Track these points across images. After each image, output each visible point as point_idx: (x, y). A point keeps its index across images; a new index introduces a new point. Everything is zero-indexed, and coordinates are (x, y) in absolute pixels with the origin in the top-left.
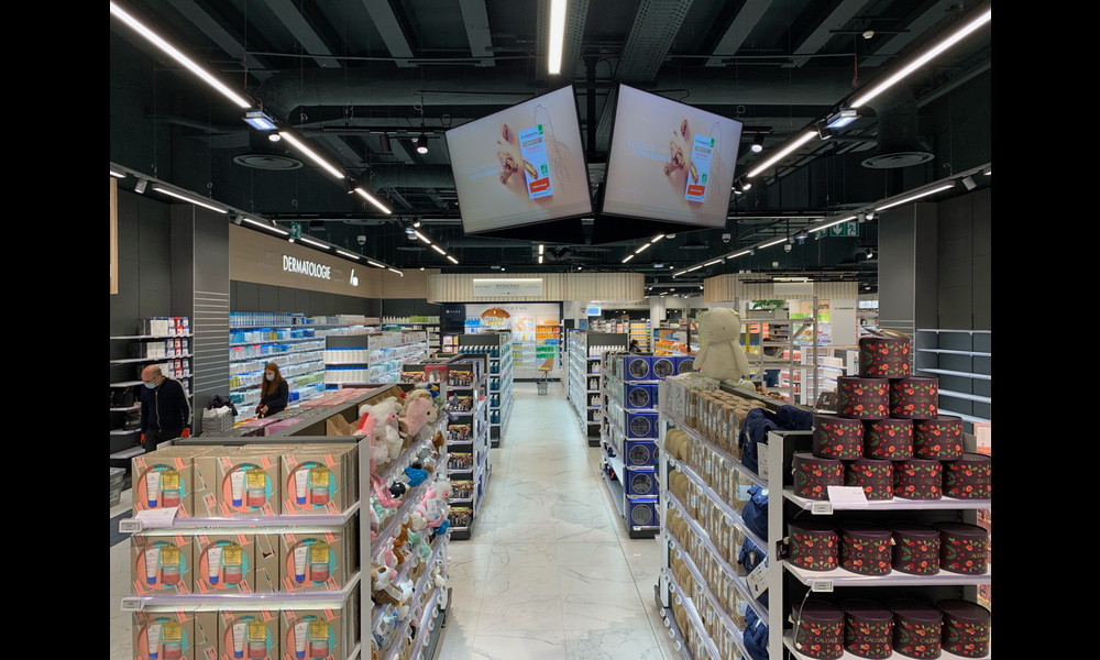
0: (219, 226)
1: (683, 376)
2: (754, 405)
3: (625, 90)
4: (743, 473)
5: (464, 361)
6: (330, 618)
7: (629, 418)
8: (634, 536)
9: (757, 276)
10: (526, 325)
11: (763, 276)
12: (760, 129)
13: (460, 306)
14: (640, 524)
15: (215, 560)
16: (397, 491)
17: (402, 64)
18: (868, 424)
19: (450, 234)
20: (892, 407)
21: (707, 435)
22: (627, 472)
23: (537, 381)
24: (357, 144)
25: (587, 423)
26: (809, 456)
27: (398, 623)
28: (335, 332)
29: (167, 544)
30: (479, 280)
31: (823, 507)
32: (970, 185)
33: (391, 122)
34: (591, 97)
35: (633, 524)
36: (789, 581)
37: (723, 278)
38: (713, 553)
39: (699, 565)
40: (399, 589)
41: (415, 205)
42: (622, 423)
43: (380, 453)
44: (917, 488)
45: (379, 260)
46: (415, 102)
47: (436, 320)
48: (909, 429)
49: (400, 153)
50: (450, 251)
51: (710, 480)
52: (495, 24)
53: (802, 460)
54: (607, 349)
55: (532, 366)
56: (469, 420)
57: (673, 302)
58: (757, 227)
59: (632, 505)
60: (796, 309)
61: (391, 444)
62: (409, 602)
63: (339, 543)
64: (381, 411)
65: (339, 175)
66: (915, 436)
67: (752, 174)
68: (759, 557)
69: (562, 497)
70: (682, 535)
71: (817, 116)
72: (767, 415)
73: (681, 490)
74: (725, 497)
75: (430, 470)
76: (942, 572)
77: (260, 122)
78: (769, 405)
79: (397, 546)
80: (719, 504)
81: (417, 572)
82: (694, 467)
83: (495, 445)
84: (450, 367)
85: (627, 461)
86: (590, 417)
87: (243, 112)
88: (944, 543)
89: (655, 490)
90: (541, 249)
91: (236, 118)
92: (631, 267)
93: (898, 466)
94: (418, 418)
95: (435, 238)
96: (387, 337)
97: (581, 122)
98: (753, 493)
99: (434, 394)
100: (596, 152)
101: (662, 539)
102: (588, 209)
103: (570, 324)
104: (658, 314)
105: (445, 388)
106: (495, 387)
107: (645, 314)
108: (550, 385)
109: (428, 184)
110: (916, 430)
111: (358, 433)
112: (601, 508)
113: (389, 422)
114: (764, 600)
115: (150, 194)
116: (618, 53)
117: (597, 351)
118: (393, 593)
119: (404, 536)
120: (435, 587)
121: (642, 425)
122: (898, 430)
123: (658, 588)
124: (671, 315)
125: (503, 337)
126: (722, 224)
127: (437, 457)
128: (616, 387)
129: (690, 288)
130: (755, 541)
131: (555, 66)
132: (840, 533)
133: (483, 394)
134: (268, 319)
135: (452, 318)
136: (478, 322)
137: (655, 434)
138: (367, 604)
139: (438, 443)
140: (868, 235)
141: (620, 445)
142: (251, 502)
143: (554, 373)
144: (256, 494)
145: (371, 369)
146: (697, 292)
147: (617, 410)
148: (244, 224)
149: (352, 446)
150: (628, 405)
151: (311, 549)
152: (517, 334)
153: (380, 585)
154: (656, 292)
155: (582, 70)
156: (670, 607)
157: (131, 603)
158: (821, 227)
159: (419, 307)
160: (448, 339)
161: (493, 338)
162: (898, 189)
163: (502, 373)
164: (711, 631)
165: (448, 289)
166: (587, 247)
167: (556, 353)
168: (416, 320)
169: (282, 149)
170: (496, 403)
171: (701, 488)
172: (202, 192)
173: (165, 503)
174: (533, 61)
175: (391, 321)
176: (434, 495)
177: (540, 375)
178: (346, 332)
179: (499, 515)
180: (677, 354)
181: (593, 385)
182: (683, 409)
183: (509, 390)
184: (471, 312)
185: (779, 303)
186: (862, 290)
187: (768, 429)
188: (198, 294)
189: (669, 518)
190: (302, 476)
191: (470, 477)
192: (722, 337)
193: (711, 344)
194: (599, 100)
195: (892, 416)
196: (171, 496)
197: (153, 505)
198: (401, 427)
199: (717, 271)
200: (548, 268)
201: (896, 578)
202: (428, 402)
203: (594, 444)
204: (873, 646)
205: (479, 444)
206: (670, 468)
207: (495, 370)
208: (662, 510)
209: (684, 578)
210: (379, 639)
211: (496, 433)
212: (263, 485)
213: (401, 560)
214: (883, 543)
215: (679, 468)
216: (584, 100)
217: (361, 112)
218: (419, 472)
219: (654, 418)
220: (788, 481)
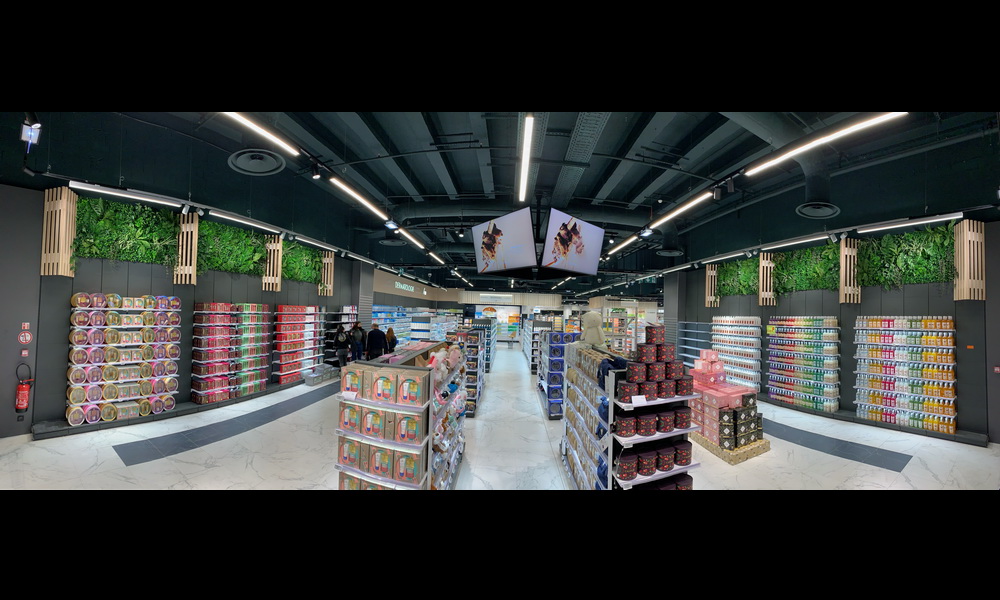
0: (370, 269)
1: (576, 342)
2: (606, 357)
3: (553, 210)
4: (599, 390)
5: (475, 332)
6: (415, 458)
7: (551, 362)
8: (551, 418)
9: (613, 298)
10: (504, 316)
11: (616, 298)
12: (613, 233)
13: (473, 306)
14: (554, 414)
15: (370, 419)
16: (445, 395)
17: (452, 198)
18: (648, 365)
19: (471, 273)
20: (657, 357)
21: (585, 372)
22: (549, 388)
23: (508, 342)
24: (430, 234)
25: (531, 363)
26: (624, 382)
27: (442, 461)
28: (416, 315)
29: (353, 408)
30: (483, 294)
31: (629, 407)
32: (697, 267)
33: (447, 224)
34: (538, 213)
35: (551, 413)
36: (615, 443)
37: (598, 298)
38: (586, 428)
39: (580, 434)
40: (444, 445)
41: (456, 260)
42: (547, 364)
43: (438, 377)
44: (667, 393)
45: (437, 284)
46: (459, 214)
47: (461, 311)
48: (664, 367)
49: (449, 238)
50: (470, 281)
51: (585, 393)
52: (496, 180)
53: (621, 384)
54: (542, 329)
55: (505, 335)
56: (476, 360)
57: (575, 308)
58: (614, 277)
59: (550, 404)
60: (630, 312)
61: (443, 372)
62: (447, 451)
63: (420, 420)
64: (440, 355)
65: (422, 247)
66: (666, 370)
67: (610, 253)
68: (605, 432)
69: (517, 399)
70: (573, 420)
71: (637, 231)
72: (610, 362)
73: (573, 398)
74: (592, 401)
75: (458, 384)
76: (675, 430)
77: (391, 226)
78: (612, 357)
79: (444, 422)
80: (589, 405)
81: (451, 436)
82: (579, 386)
83: (487, 372)
84: (468, 334)
85: (549, 383)
86: (533, 361)
87: (385, 222)
88: (676, 416)
89: (562, 396)
90: (513, 281)
91: (381, 224)
92: (555, 292)
93: (659, 384)
94: (455, 360)
95: (463, 275)
96: (439, 318)
97: (533, 225)
98: (603, 399)
99: (462, 347)
100: (539, 239)
101: (563, 421)
102: (535, 264)
103: (525, 316)
104: (568, 313)
105: (466, 344)
106: (488, 344)
107: (561, 313)
108: (515, 344)
109: (462, 251)
110: (666, 367)
111: (429, 366)
112: (536, 405)
113: (443, 362)
114: (606, 452)
115: (346, 257)
116: (551, 194)
117: (537, 330)
118: (441, 447)
119: (447, 418)
120: (458, 442)
121: (557, 365)
122: (660, 367)
123: (561, 445)
124: (574, 313)
125: (493, 321)
126: (595, 273)
127: (461, 378)
128: (546, 347)
129: (583, 301)
130: (603, 423)
131: (522, 197)
132: (637, 418)
133: (483, 347)
134: (388, 308)
135: (469, 311)
136: (482, 314)
137: (562, 370)
138: (431, 452)
139: (462, 371)
140: (660, 282)
141: (546, 375)
142: (385, 395)
143: (516, 339)
144: (387, 392)
145: (431, 332)
146: (587, 303)
147: (546, 358)
148: (381, 269)
149: (428, 373)
150: (551, 356)
151: (408, 422)
152: (499, 320)
153: (436, 442)
154: (567, 303)
155: (535, 202)
156: (566, 455)
157: (339, 432)
158: (641, 278)
159: (454, 305)
160: (466, 320)
161: (488, 321)
162: (672, 265)
163: (492, 337)
164: (584, 467)
165: (468, 297)
166: (534, 281)
167: (517, 329)
168: (452, 311)
169: (399, 237)
170: (488, 352)
171: (581, 398)
172: (366, 256)
173: (353, 390)
174: (512, 196)
175: (440, 311)
176: (460, 397)
177: (510, 339)
178: (420, 315)
179: (488, 406)
180: (576, 332)
181: (535, 345)
182: (576, 359)
183: (495, 345)
184: (478, 308)
185: (623, 310)
186: (659, 305)
187: (609, 369)
188: (362, 297)
189: (567, 411)
190: (406, 385)
191: (475, 387)
192: (594, 325)
193: (589, 328)
194: (542, 215)
195: (658, 361)
196: (355, 387)
197: (348, 389)
198: (448, 364)
199: (596, 295)
200: (515, 290)
201: (658, 436)
202: (459, 351)
203: (534, 373)
204: (648, 470)
205: (480, 371)
206: (568, 387)
207: (489, 336)
208: (564, 407)
209: (573, 441)
210: (435, 470)
211: (488, 366)
212: (389, 388)
213: (445, 429)
214: (653, 420)
215: (572, 387)
216: (535, 215)
217: (434, 220)
218: (454, 386)
219: (562, 362)
220: (616, 394)
